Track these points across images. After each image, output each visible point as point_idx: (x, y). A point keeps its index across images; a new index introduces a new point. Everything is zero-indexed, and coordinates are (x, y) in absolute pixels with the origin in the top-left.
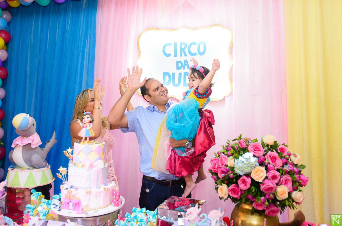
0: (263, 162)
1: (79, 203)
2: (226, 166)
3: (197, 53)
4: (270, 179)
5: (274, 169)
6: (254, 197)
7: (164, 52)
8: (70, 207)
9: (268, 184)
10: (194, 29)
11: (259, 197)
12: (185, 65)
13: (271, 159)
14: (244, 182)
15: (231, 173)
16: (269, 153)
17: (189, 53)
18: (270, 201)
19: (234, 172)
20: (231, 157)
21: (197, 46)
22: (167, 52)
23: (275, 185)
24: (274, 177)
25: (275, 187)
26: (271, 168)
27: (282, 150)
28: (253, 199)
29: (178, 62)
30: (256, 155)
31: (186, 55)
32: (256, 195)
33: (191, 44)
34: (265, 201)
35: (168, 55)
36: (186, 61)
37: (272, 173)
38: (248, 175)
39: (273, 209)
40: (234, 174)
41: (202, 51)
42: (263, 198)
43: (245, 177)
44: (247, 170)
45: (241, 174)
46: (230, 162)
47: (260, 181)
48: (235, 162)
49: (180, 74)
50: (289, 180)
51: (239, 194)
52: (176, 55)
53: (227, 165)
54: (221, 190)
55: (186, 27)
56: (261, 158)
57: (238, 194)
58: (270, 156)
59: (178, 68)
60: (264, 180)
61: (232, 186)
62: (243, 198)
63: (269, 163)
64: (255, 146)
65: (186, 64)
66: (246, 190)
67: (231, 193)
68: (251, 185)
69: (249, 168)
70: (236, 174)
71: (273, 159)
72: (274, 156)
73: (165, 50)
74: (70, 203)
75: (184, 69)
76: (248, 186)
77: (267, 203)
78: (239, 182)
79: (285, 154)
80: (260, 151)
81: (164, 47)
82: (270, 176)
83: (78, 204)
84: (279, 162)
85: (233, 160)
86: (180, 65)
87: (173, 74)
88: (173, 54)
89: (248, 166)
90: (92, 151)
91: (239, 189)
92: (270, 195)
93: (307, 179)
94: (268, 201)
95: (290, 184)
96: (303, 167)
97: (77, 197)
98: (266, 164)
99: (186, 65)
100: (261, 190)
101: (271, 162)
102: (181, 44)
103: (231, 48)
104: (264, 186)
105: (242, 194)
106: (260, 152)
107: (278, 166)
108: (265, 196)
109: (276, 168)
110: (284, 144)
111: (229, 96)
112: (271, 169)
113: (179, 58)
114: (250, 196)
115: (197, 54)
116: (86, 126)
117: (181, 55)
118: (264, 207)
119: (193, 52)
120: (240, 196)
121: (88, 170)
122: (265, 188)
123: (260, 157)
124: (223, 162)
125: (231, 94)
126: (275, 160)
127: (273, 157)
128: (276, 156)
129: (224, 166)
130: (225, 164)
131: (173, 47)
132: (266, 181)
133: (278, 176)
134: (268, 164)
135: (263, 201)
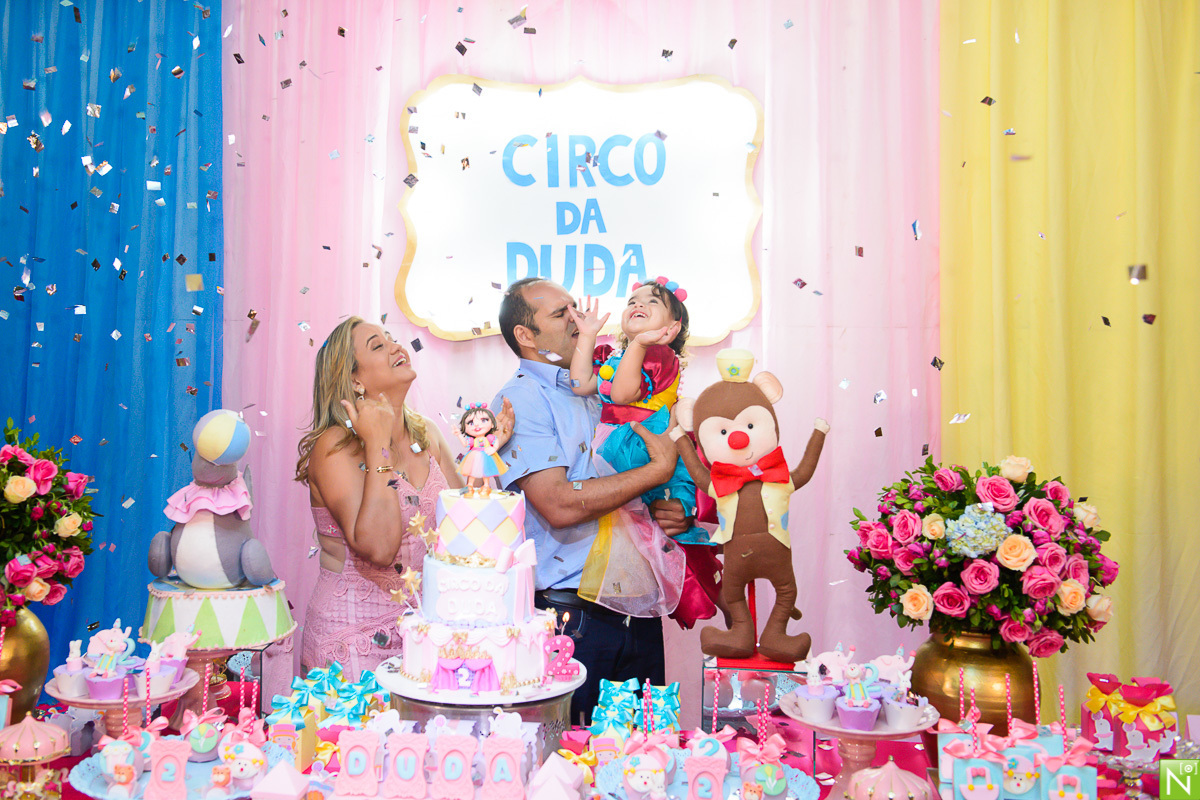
0: (1020, 524)
1: (489, 667)
2: (923, 538)
3: (634, 175)
4: (1044, 565)
5: (1051, 541)
6: (1006, 610)
7: (508, 166)
8: (462, 682)
9: (1043, 576)
10: (619, 84)
11: (1017, 609)
12: (588, 218)
13: (1038, 516)
14: (981, 574)
15: (941, 556)
16: (1033, 501)
17: (603, 175)
18: (1045, 618)
19: (948, 552)
20: (934, 515)
21: (630, 150)
22: (521, 168)
23: (1058, 579)
24: (1054, 559)
25: (1058, 583)
26: (1043, 537)
27: (1056, 494)
28: (1003, 615)
29: (562, 207)
30: (1001, 507)
31: (590, 182)
32: (1009, 605)
33: (610, 143)
34: (1035, 619)
35: (525, 181)
36: (592, 204)
37: (1050, 549)
38: (990, 557)
39: (1049, 637)
40: (949, 557)
41: (650, 168)
42: (1028, 610)
43: (982, 563)
44: (988, 545)
45: (973, 555)
46: (933, 526)
47: (1023, 569)
48: (946, 527)
49: (571, 251)
50: (1082, 568)
51: (967, 604)
52: (553, 182)
53: (922, 535)
54: (914, 598)
55: (589, 77)
56: (1013, 515)
57: (962, 604)
58: (1036, 511)
59: (563, 229)
60: (1029, 568)
61: (946, 588)
62: (974, 614)
63: (1036, 528)
64: (994, 485)
65: (593, 213)
66: (986, 594)
67: (944, 606)
68: (999, 579)
69: (993, 539)
70: (956, 556)
71: (1043, 516)
72: (1045, 507)
73: (511, 162)
74: (460, 671)
75: (585, 231)
76: (993, 582)
77: (1038, 623)
78: (967, 575)
79: (1065, 504)
80: (1008, 496)
81: (509, 151)
82: (1044, 558)
83: (487, 670)
84: (1057, 523)
85: (940, 523)
86: (569, 217)
87: (546, 250)
88: (542, 177)
89: (991, 535)
90: (505, 519)
91: (967, 594)
92: (1045, 603)
93: (1116, 566)
94: (1041, 619)
95: (1085, 576)
96: (1105, 536)
97: (481, 650)
98: (1029, 529)
99: (592, 218)
100: (1024, 591)
101: (1039, 525)
102: (573, 141)
103: (755, 163)
104: (1033, 582)
105: (973, 605)
106: (1008, 501)
107: (1056, 533)
108: (1032, 606)
109: (1053, 537)
110: (1058, 479)
111: (748, 326)
112: (1042, 541)
113: (564, 193)
114: (995, 610)
115: (633, 180)
116: (482, 446)
117: (573, 183)
118: (1030, 634)
119: (617, 170)
120: (968, 612)
121: (504, 573)
122: (1035, 585)
123: (1008, 513)
124: (910, 529)
125: (755, 322)
126: (1046, 518)
127: (1042, 510)
128: (1049, 509)
129: (912, 538)
130: (914, 535)
131: (541, 150)
132: (1036, 569)
133: (1061, 557)
134: (1032, 529)
135: (1029, 619)
